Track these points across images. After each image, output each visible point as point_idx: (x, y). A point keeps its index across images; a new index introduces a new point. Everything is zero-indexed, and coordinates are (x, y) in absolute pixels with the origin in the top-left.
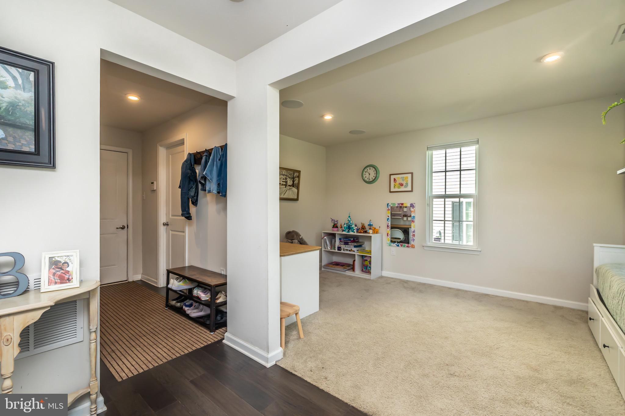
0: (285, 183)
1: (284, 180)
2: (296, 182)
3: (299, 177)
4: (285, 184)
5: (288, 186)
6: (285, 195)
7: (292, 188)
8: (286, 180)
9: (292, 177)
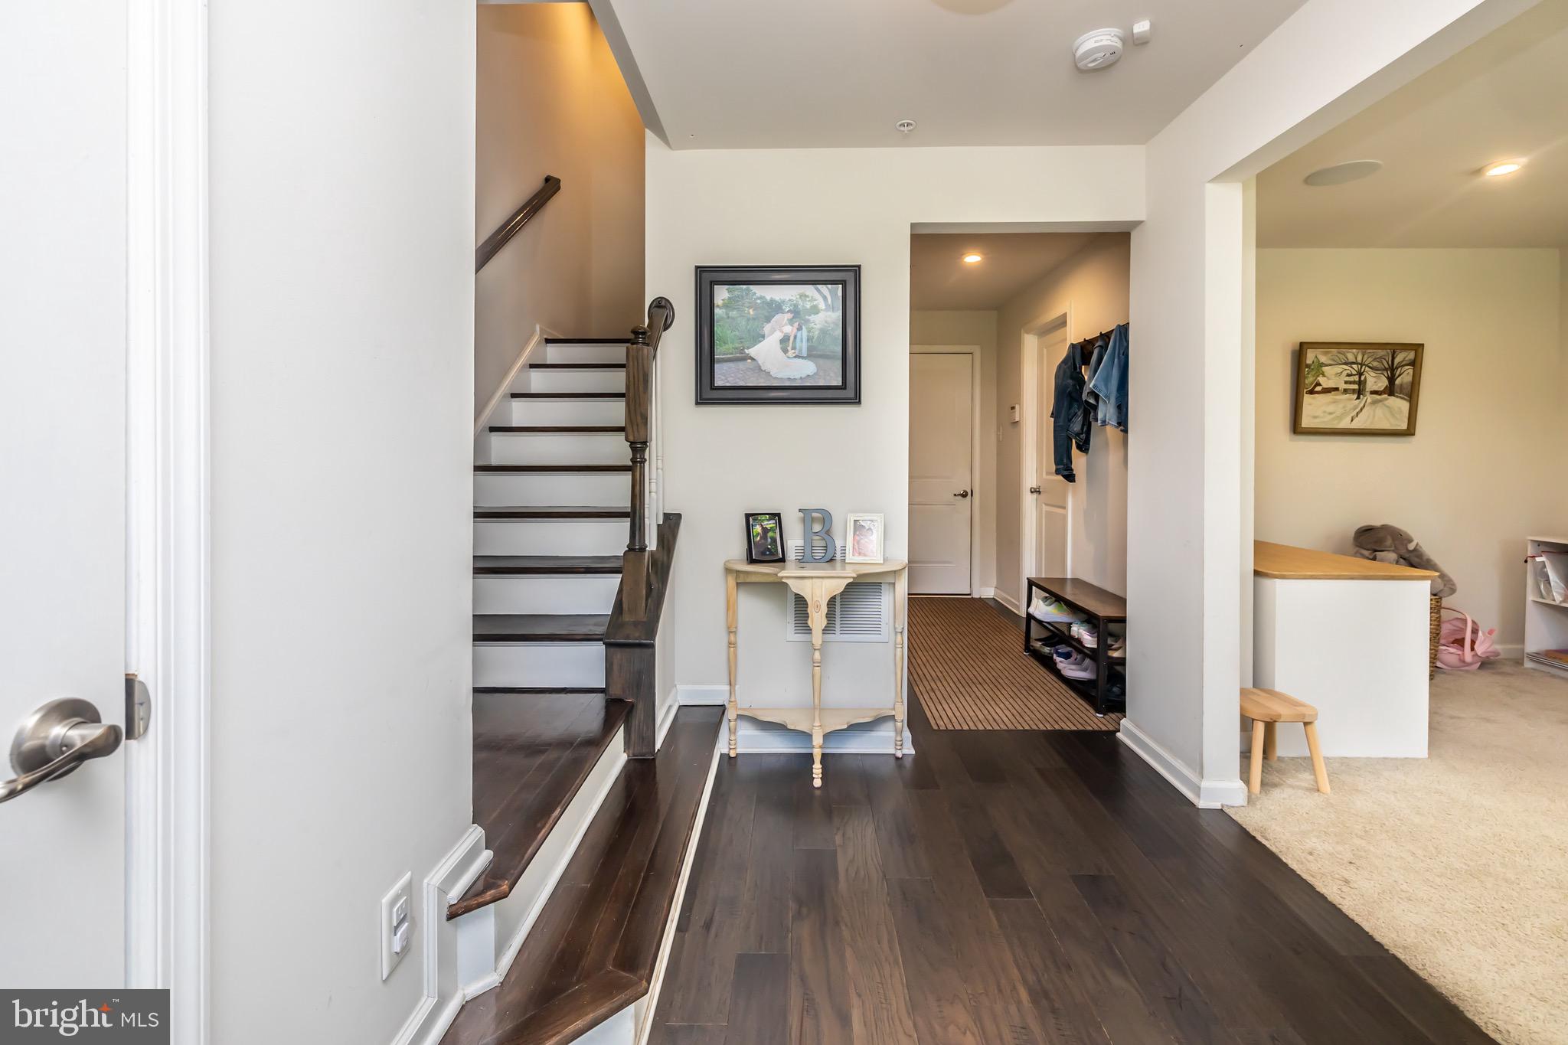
0: (1356, 387)
1: (1351, 379)
2: (1405, 377)
3: (1416, 364)
4: (1354, 390)
5: (1368, 394)
6: (1356, 420)
7: (1387, 399)
8: (1360, 378)
9: (1387, 366)
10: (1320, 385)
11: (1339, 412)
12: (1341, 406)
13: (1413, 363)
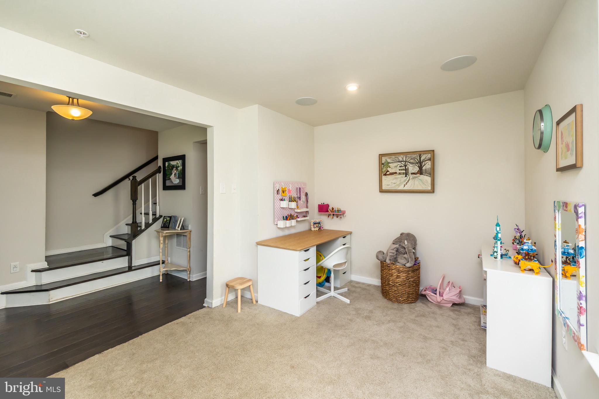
0: (404, 171)
1: (402, 168)
2: (427, 166)
3: (432, 159)
4: (403, 173)
5: (410, 174)
6: (406, 186)
7: (419, 176)
8: (405, 167)
9: (418, 162)
10: (388, 171)
11: (398, 183)
12: (399, 180)
13: (430, 159)
